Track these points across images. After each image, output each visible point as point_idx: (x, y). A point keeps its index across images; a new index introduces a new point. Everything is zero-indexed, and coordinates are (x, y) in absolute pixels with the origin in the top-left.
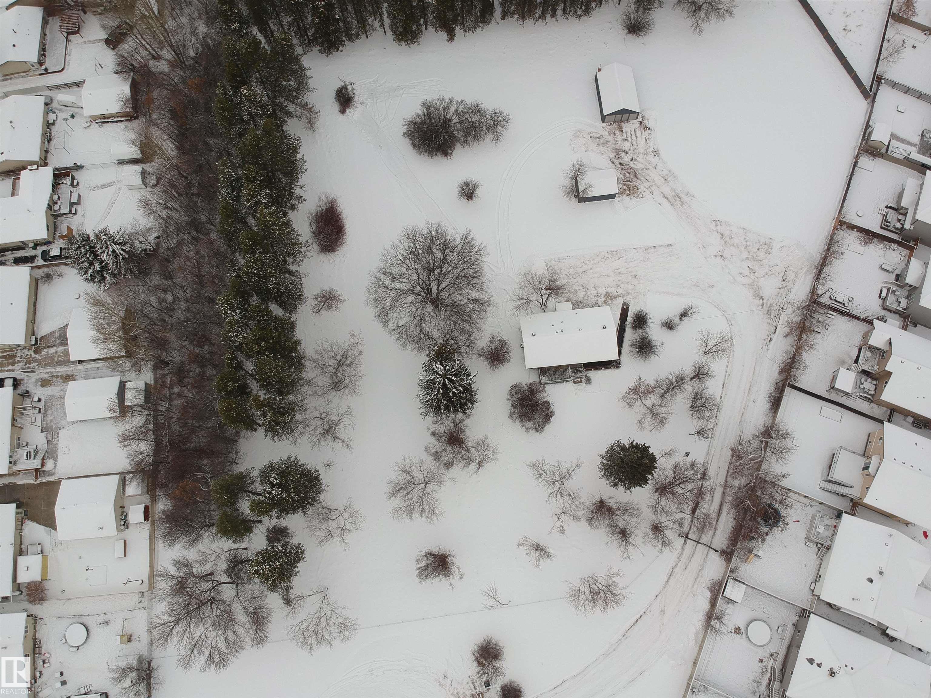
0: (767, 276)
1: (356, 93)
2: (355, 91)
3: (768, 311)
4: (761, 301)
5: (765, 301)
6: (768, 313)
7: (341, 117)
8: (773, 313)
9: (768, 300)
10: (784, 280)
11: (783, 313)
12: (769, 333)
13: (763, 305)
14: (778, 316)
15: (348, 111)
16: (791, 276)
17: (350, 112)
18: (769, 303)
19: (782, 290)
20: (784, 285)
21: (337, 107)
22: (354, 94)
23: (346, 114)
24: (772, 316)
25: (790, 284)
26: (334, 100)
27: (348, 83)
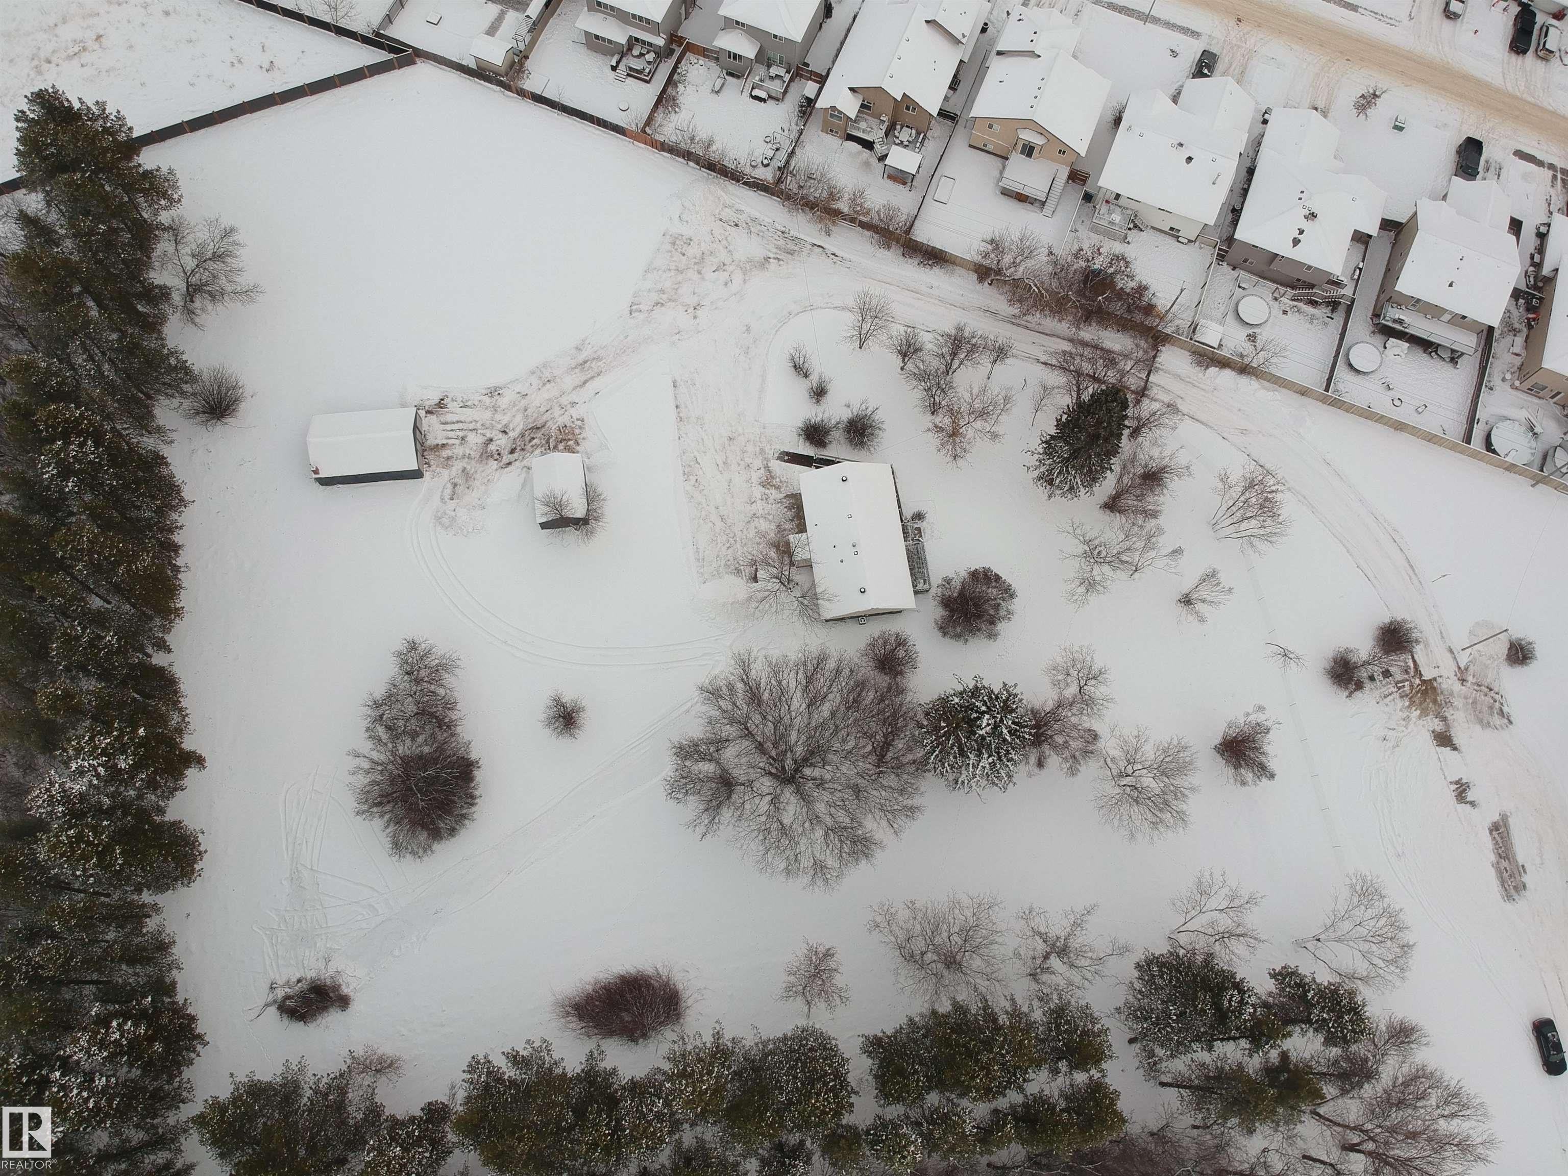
0: (731, 248)
1: (298, 976)
2: (294, 979)
3: (788, 253)
4: (771, 260)
5: (771, 255)
6: (791, 253)
7: (356, 1006)
8: (791, 246)
9: (769, 251)
10: (736, 225)
11: (792, 233)
12: (824, 256)
13: (779, 259)
14: (795, 239)
15: (345, 990)
16: (727, 214)
17: (348, 985)
18: (775, 250)
19: (752, 229)
20: (744, 224)
21: (333, 1019)
22: (299, 981)
23: (351, 994)
24: (795, 248)
25: (743, 217)
26: (312, 1026)
27: (271, 998)
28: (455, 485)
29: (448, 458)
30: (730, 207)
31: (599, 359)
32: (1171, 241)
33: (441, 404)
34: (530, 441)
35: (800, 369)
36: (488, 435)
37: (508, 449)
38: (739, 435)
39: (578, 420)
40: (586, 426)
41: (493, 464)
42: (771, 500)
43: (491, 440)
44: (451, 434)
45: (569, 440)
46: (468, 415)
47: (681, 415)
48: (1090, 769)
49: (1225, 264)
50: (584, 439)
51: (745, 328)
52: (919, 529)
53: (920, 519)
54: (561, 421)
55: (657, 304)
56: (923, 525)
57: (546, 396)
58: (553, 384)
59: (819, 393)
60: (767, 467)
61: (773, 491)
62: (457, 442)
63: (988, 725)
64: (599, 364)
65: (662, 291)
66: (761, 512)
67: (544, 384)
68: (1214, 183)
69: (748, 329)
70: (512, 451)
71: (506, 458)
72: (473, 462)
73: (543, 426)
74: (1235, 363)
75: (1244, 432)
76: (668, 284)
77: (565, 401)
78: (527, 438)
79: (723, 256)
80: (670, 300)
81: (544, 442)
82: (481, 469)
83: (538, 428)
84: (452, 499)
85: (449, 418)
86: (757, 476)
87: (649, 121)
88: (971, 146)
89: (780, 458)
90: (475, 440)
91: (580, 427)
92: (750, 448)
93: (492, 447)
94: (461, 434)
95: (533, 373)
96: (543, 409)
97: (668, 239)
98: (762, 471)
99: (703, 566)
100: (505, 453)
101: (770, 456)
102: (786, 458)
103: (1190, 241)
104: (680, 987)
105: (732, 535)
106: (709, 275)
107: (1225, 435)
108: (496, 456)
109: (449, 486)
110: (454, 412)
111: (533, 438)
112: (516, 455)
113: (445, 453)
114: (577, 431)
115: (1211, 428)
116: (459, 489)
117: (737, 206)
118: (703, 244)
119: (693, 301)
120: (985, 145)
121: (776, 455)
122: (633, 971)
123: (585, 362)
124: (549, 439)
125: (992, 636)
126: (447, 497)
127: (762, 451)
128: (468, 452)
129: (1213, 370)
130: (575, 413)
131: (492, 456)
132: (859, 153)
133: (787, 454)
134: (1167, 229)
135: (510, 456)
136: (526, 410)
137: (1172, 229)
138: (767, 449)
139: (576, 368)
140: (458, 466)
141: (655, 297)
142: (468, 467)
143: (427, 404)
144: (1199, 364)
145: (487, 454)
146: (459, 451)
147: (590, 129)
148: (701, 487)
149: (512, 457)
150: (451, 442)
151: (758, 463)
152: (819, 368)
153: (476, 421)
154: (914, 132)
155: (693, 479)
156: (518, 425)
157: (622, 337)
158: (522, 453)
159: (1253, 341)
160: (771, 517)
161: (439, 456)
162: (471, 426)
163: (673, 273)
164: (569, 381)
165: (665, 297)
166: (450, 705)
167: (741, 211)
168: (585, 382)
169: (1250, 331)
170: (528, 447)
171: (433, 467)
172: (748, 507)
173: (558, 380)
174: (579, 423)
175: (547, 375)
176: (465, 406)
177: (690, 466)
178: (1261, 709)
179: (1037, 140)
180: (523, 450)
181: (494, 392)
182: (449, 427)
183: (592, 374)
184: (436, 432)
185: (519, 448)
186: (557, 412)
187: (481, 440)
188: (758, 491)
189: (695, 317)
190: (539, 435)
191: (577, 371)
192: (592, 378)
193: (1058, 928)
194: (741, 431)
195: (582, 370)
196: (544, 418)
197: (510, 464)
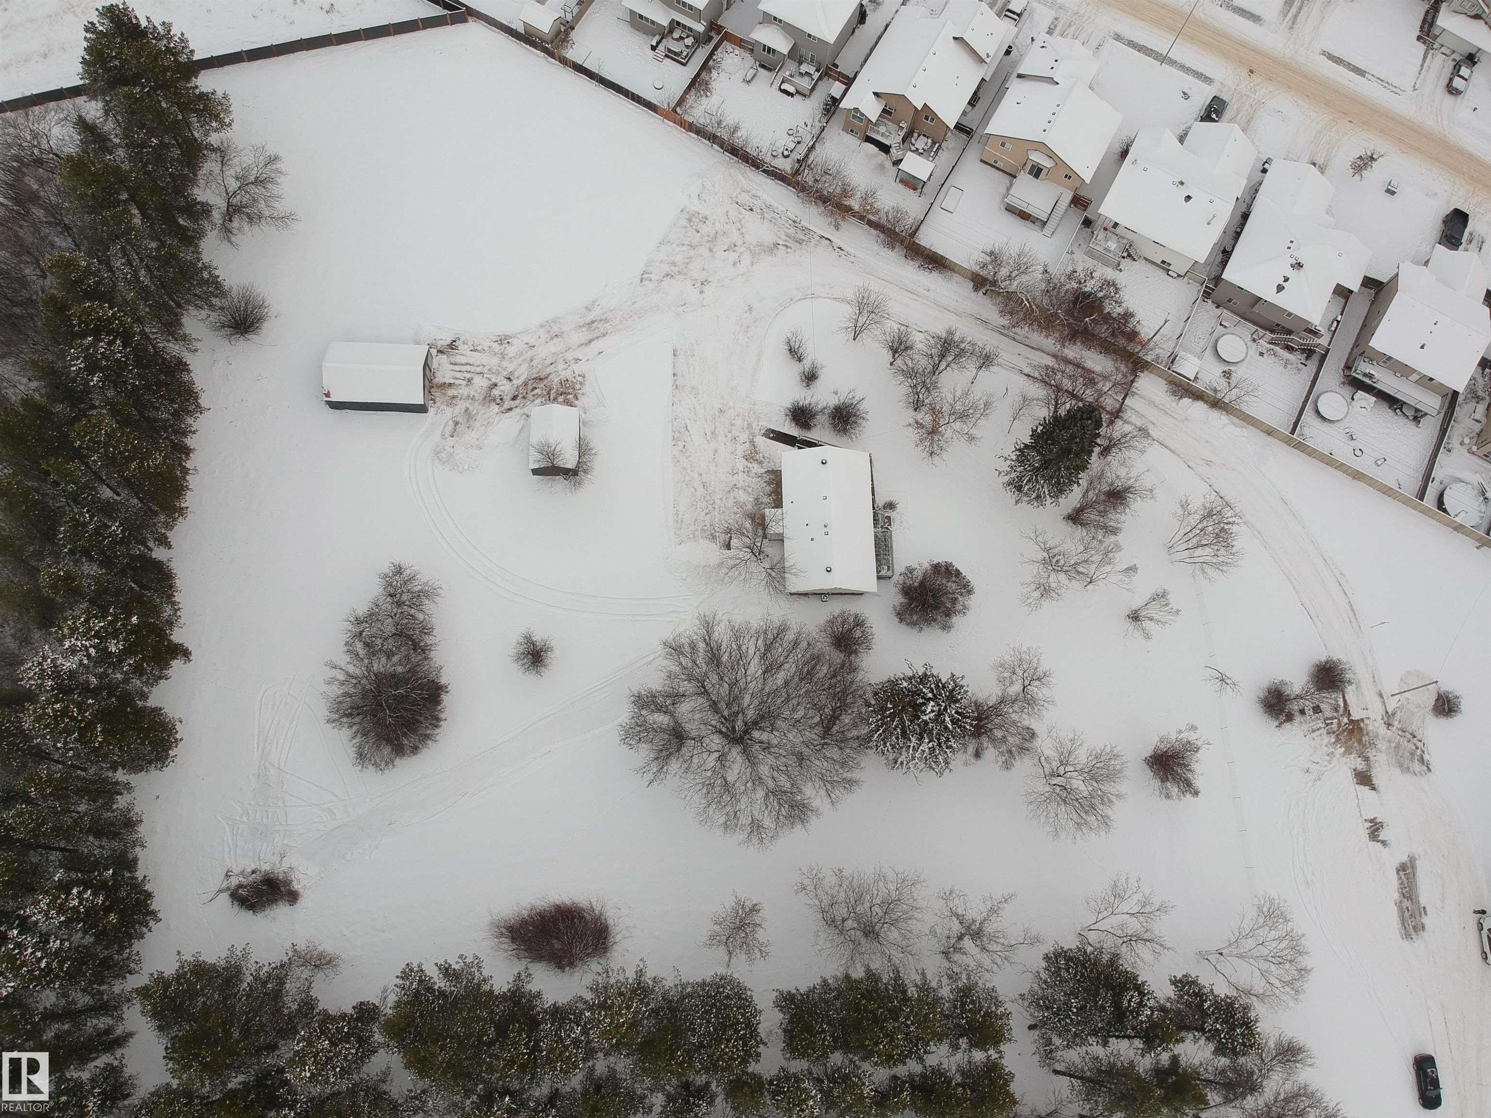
0: (743, 230)
1: (253, 867)
2: (249, 870)
3: (796, 241)
4: (780, 247)
5: (781, 242)
6: (800, 242)
7: (302, 903)
8: (800, 236)
9: (779, 237)
10: (751, 210)
11: (803, 223)
12: (830, 248)
13: (787, 247)
14: (805, 230)
15: (296, 886)
16: (744, 198)
17: (299, 881)
18: (785, 238)
19: (766, 215)
20: (759, 211)
21: (281, 911)
22: (253, 872)
23: (301, 891)
24: (804, 238)
25: (758, 203)
26: (260, 916)
27: (224, 885)
28: (456, 423)
29: (453, 397)
30: (748, 192)
31: (606, 321)
32: (1161, 273)
33: (452, 345)
34: (532, 391)
35: (795, 353)
36: (494, 380)
37: (511, 396)
38: (730, 408)
39: (579, 375)
40: (587, 383)
41: (495, 408)
42: (752, 474)
43: (496, 385)
44: (459, 375)
45: (569, 393)
46: (475, 359)
47: (678, 383)
48: (1024, 765)
49: (1210, 301)
50: (583, 394)
51: (747, 308)
52: (889, 518)
53: (891, 509)
54: (564, 375)
55: (667, 275)
56: (893, 514)
57: (553, 349)
58: (559, 339)
59: (810, 378)
60: (752, 442)
61: (755, 465)
62: (464, 383)
63: (932, 711)
64: (606, 325)
65: (674, 264)
66: (741, 483)
67: (552, 338)
68: (1209, 224)
69: (750, 309)
70: (514, 398)
71: (507, 405)
72: (476, 404)
73: (546, 378)
74: (1208, 396)
75: (1208, 463)
76: (679, 258)
77: (569, 356)
78: (530, 387)
79: (735, 237)
80: (680, 273)
81: (545, 393)
82: (483, 411)
83: (541, 379)
84: (452, 436)
85: (459, 359)
86: (742, 449)
87: (681, 102)
88: (982, 161)
89: (764, 435)
90: (480, 383)
91: (581, 383)
92: (738, 422)
93: (496, 392)
94: (468, 376)
95: (542, 326)
96: (548, 362)
97: (685, 215)
98: (748, 445)
99: (680, 529)
100: (507, 398)
101: (757, 432)
102: (772, 435)
103: (1179, 276)
104: (611, 922)
105: (712, 502)
106: (720, 254)
107: (1190, 464)
108: (498, 401)
109: (451, 423)
110: (464, 354)
111: (535, 388)
112: (517, 402)
113: (451, 392)
114: (578, 387)
115: (1178, 455)
116: (460, 428)
117: (754, 192)
118: (717, 224)
119: (702, 276)
120: (996, 162)
121: (763, 432)
122: (568, 902)
123: (593, 322)
124: (550, 391)
125: (946, 627)
126: (447, 434)
127: (750, 426)
128: (472, 393)
129: (1186, 401)
130: (578, 369)
131: (495, 400)
132: (875, 155)
133: (773, 431)
134: (1159, 262)
135: (512, 402)
136: (532, 361)
137: (1163, 262)
138: (754, 425)
139: (583, 326)
140: (462, 405)
141: (666, 268)
142: (471, 408)
143: (440, 343)
144: (1174, 393)
145: (490, 397)
146: (464, 391)
147: (623, 102)
148: (688, 454)
149: (513, 404)
150: (457, 382)
151: (744, 437)
152: (813, 353)
153: (484, 366)
154: (930, 141)
155: (681, 444)
156: (523, 373)
157: (630, 303)
158: (524, 401)
159: (1228, 378)
160: (750, 490)
161: (445, 394)
162: (479, 370)
163: (685, 248)
164: (576, 338)
165: (675, 269)
166: (426, 630)
167: (755, 196)
168: (590, 342)
169: (1226, 369)
170: (530, 396)
171: (438, 404)
172: (730, 476)
173: (565, 336)
174: (580, 379)
175: (556, 329)
176: (475, 350)
177: (680, 432)
178: (1193, 728)
179: (1046, 163)
180: (524, 398)
181: (504, 340)
182: (457, 368)
183: (598, 334)
184: (444, 370)
185: (521, 396)
186: (561, 366)
187: (486, 384)
188: (741, 464)
189: (701, 292)
190: (541, 385)
191: (584, 329)
192: (598, 338)
193: (975, 912)
194: (731, 404)
195: (589, 329)
196: (549, 370)
197: (510, 409)
